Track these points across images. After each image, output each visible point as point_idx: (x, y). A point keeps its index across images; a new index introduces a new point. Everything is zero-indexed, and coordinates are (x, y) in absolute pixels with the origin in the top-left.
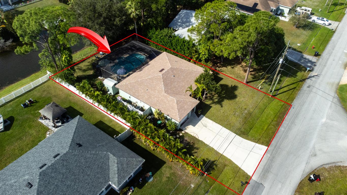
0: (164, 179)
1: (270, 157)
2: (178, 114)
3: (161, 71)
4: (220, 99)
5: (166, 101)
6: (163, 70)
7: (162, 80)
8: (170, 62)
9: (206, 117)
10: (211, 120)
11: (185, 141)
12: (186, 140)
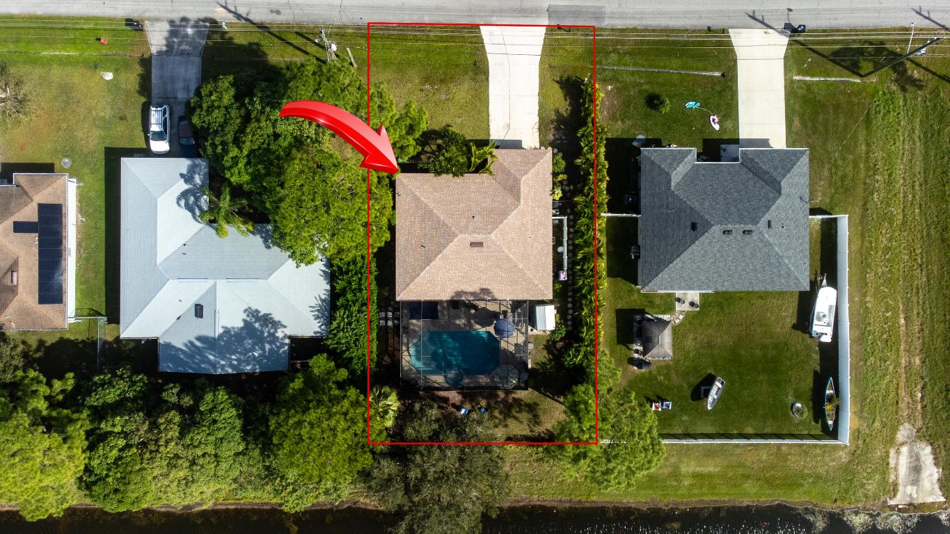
0: (628, 123)
1: (497, 16)
2: (542, 161)
3: (480, 244)
4: (433, 139)
5: (532, 194)
6: (473, 244)
7: (501, 226)
8: (441, 252)
9: (489, 135)
10: (489, 126)
11: (557, 136)
12: (554, 135)
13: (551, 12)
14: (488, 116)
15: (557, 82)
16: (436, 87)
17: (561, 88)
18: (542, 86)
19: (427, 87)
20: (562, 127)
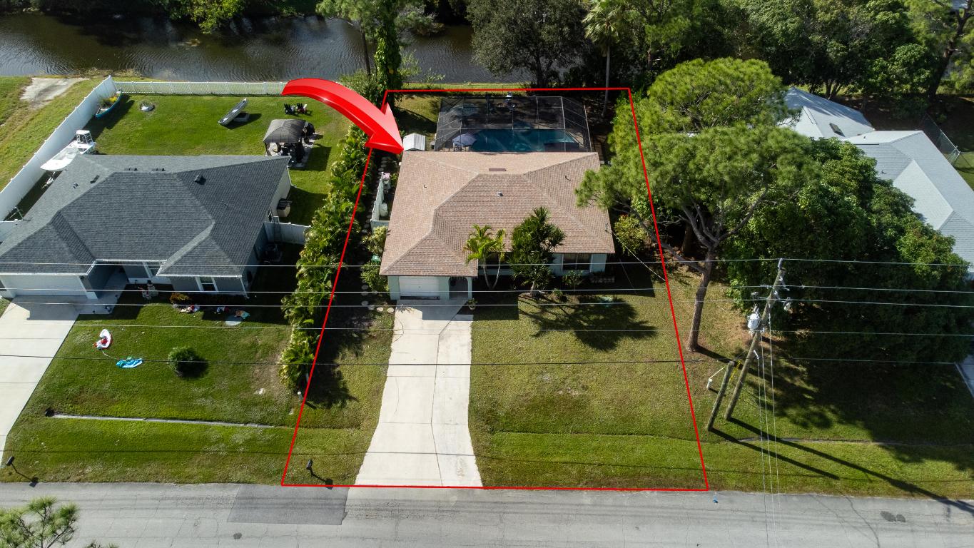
0: (246, 342)
1: (447, 502)
3: (494, 170)
5: (417, 224)
6: (501, 170)
7: (465, 185)
9: (473, 327)
10: (472, 338)
11: (365, 324)
12: (370, 325)
13: (340, 511)
14: (472, 351)
15: (351, 398)
16: (561, 392)
17: (346, 390)
18: (378, 392)
19: (576, 393)
20: (355, 336)
